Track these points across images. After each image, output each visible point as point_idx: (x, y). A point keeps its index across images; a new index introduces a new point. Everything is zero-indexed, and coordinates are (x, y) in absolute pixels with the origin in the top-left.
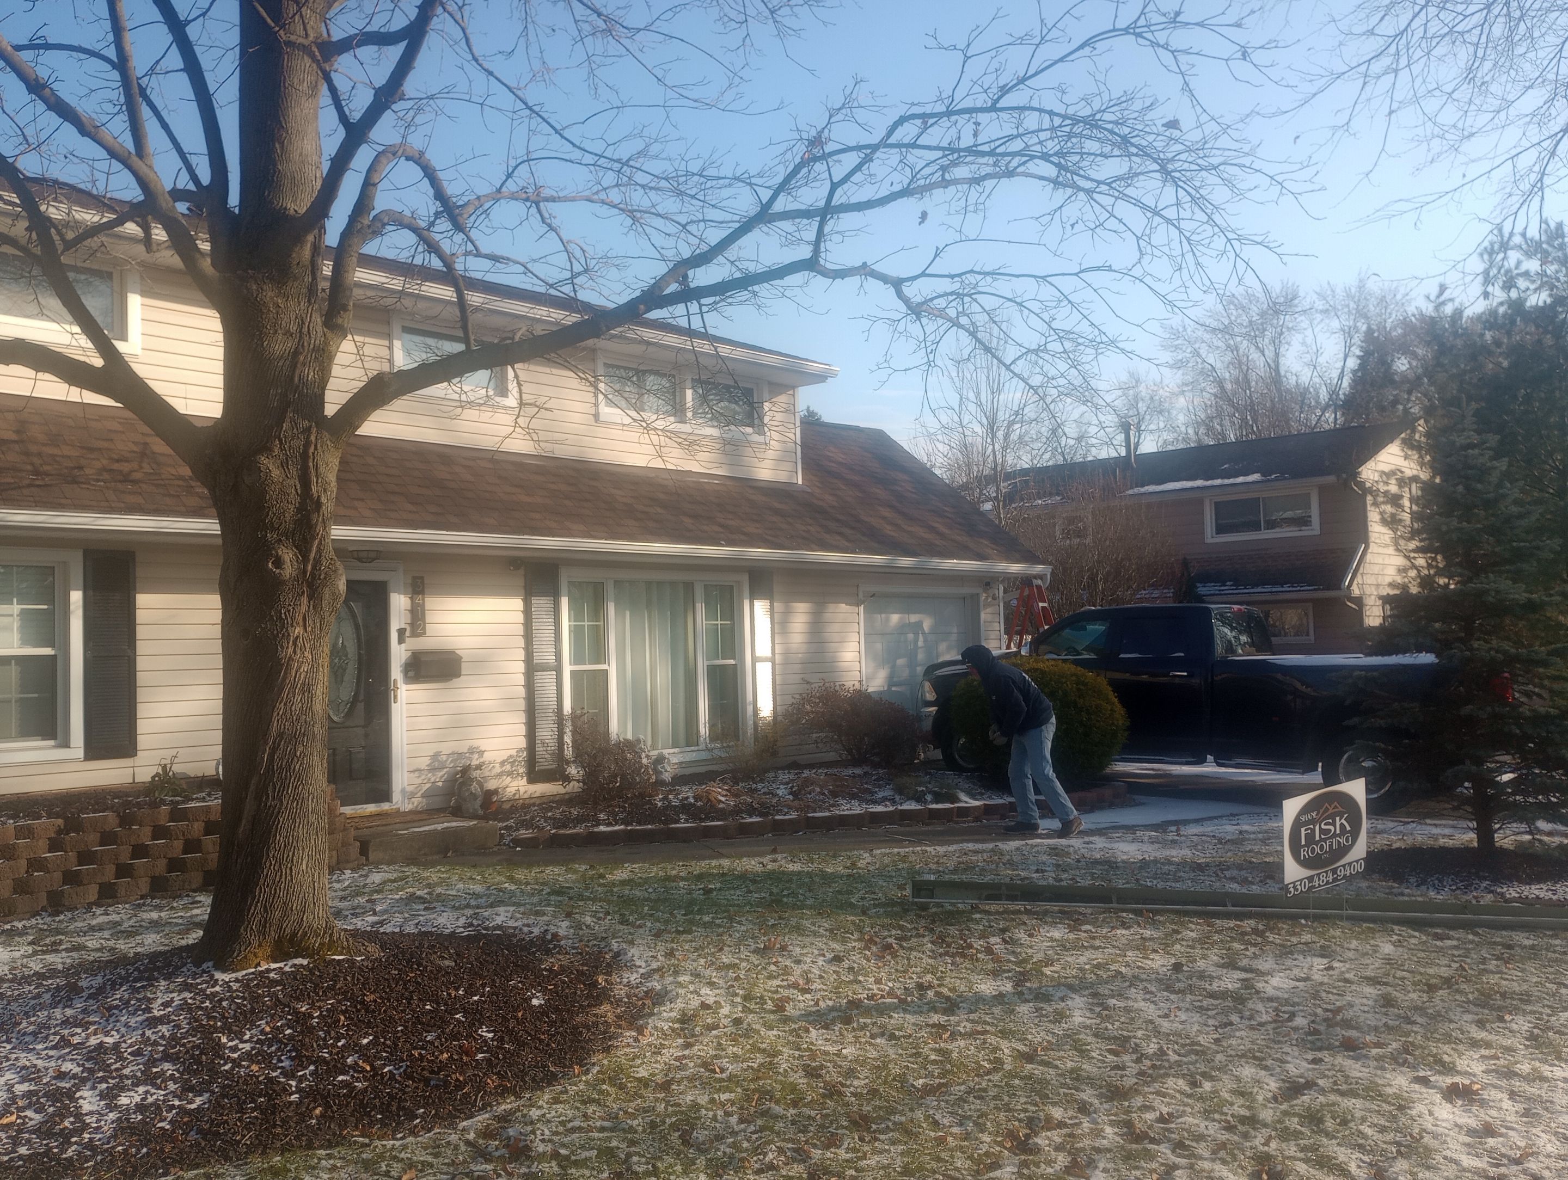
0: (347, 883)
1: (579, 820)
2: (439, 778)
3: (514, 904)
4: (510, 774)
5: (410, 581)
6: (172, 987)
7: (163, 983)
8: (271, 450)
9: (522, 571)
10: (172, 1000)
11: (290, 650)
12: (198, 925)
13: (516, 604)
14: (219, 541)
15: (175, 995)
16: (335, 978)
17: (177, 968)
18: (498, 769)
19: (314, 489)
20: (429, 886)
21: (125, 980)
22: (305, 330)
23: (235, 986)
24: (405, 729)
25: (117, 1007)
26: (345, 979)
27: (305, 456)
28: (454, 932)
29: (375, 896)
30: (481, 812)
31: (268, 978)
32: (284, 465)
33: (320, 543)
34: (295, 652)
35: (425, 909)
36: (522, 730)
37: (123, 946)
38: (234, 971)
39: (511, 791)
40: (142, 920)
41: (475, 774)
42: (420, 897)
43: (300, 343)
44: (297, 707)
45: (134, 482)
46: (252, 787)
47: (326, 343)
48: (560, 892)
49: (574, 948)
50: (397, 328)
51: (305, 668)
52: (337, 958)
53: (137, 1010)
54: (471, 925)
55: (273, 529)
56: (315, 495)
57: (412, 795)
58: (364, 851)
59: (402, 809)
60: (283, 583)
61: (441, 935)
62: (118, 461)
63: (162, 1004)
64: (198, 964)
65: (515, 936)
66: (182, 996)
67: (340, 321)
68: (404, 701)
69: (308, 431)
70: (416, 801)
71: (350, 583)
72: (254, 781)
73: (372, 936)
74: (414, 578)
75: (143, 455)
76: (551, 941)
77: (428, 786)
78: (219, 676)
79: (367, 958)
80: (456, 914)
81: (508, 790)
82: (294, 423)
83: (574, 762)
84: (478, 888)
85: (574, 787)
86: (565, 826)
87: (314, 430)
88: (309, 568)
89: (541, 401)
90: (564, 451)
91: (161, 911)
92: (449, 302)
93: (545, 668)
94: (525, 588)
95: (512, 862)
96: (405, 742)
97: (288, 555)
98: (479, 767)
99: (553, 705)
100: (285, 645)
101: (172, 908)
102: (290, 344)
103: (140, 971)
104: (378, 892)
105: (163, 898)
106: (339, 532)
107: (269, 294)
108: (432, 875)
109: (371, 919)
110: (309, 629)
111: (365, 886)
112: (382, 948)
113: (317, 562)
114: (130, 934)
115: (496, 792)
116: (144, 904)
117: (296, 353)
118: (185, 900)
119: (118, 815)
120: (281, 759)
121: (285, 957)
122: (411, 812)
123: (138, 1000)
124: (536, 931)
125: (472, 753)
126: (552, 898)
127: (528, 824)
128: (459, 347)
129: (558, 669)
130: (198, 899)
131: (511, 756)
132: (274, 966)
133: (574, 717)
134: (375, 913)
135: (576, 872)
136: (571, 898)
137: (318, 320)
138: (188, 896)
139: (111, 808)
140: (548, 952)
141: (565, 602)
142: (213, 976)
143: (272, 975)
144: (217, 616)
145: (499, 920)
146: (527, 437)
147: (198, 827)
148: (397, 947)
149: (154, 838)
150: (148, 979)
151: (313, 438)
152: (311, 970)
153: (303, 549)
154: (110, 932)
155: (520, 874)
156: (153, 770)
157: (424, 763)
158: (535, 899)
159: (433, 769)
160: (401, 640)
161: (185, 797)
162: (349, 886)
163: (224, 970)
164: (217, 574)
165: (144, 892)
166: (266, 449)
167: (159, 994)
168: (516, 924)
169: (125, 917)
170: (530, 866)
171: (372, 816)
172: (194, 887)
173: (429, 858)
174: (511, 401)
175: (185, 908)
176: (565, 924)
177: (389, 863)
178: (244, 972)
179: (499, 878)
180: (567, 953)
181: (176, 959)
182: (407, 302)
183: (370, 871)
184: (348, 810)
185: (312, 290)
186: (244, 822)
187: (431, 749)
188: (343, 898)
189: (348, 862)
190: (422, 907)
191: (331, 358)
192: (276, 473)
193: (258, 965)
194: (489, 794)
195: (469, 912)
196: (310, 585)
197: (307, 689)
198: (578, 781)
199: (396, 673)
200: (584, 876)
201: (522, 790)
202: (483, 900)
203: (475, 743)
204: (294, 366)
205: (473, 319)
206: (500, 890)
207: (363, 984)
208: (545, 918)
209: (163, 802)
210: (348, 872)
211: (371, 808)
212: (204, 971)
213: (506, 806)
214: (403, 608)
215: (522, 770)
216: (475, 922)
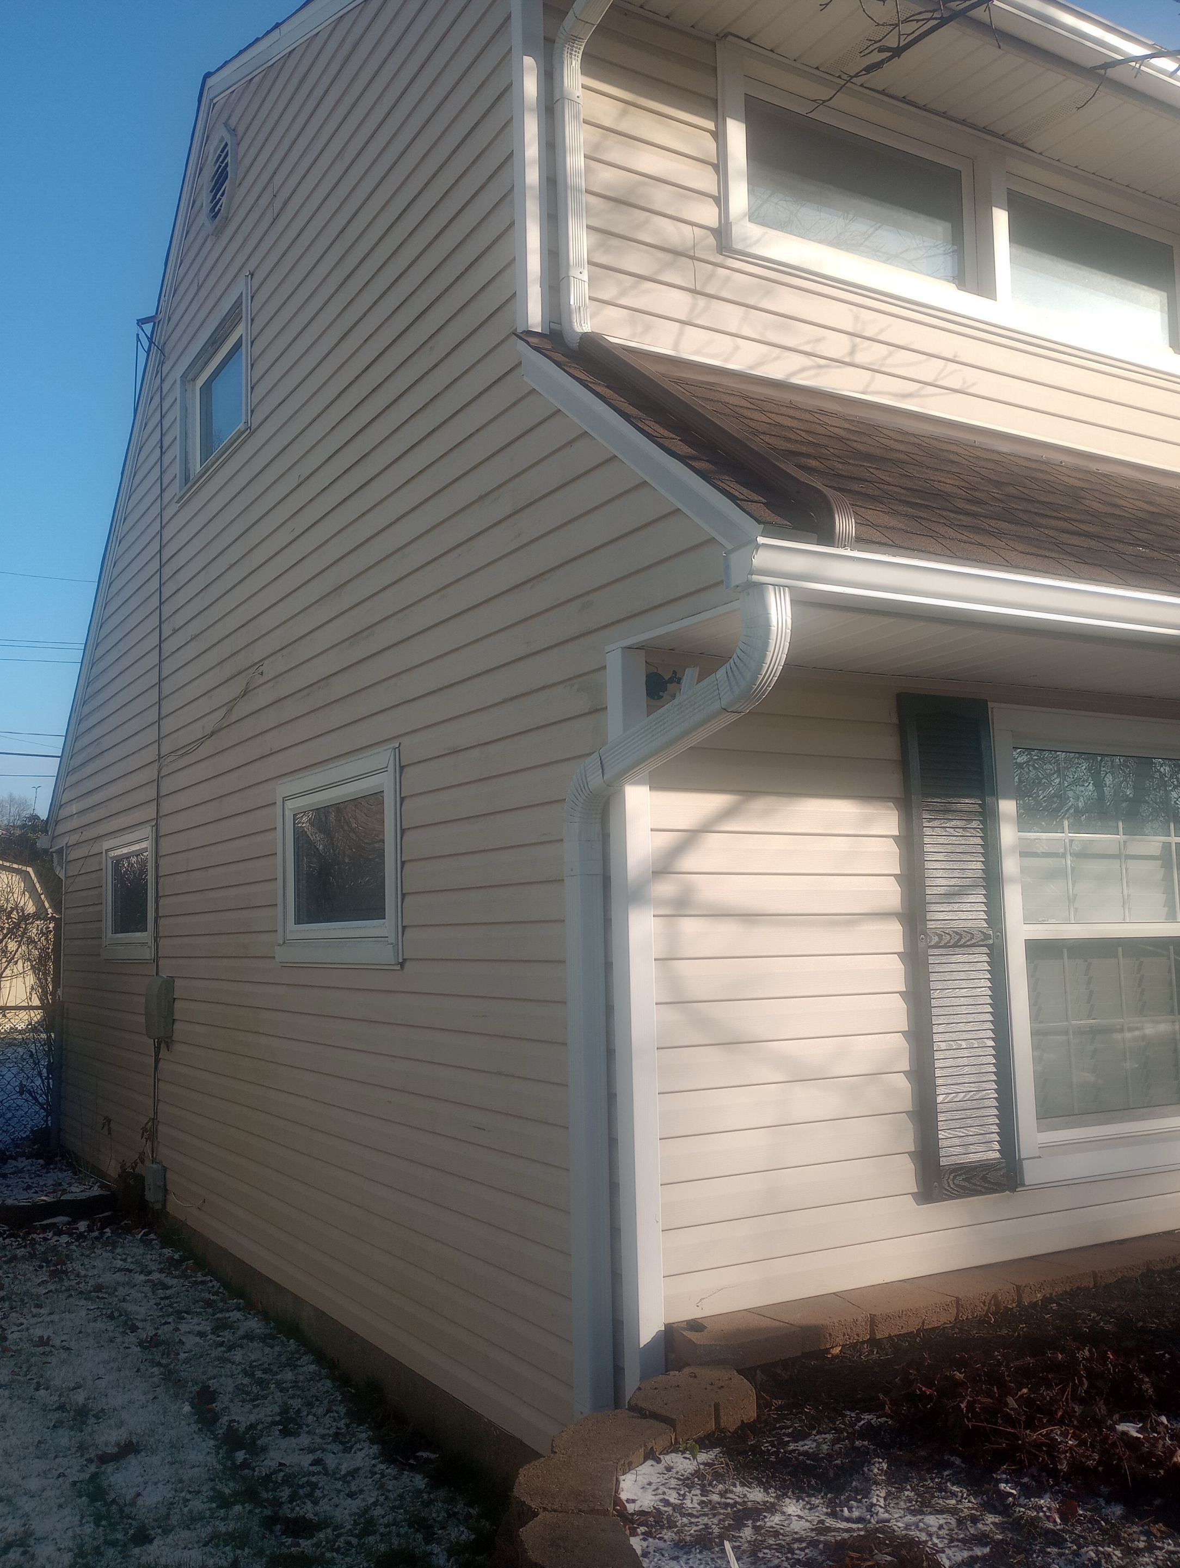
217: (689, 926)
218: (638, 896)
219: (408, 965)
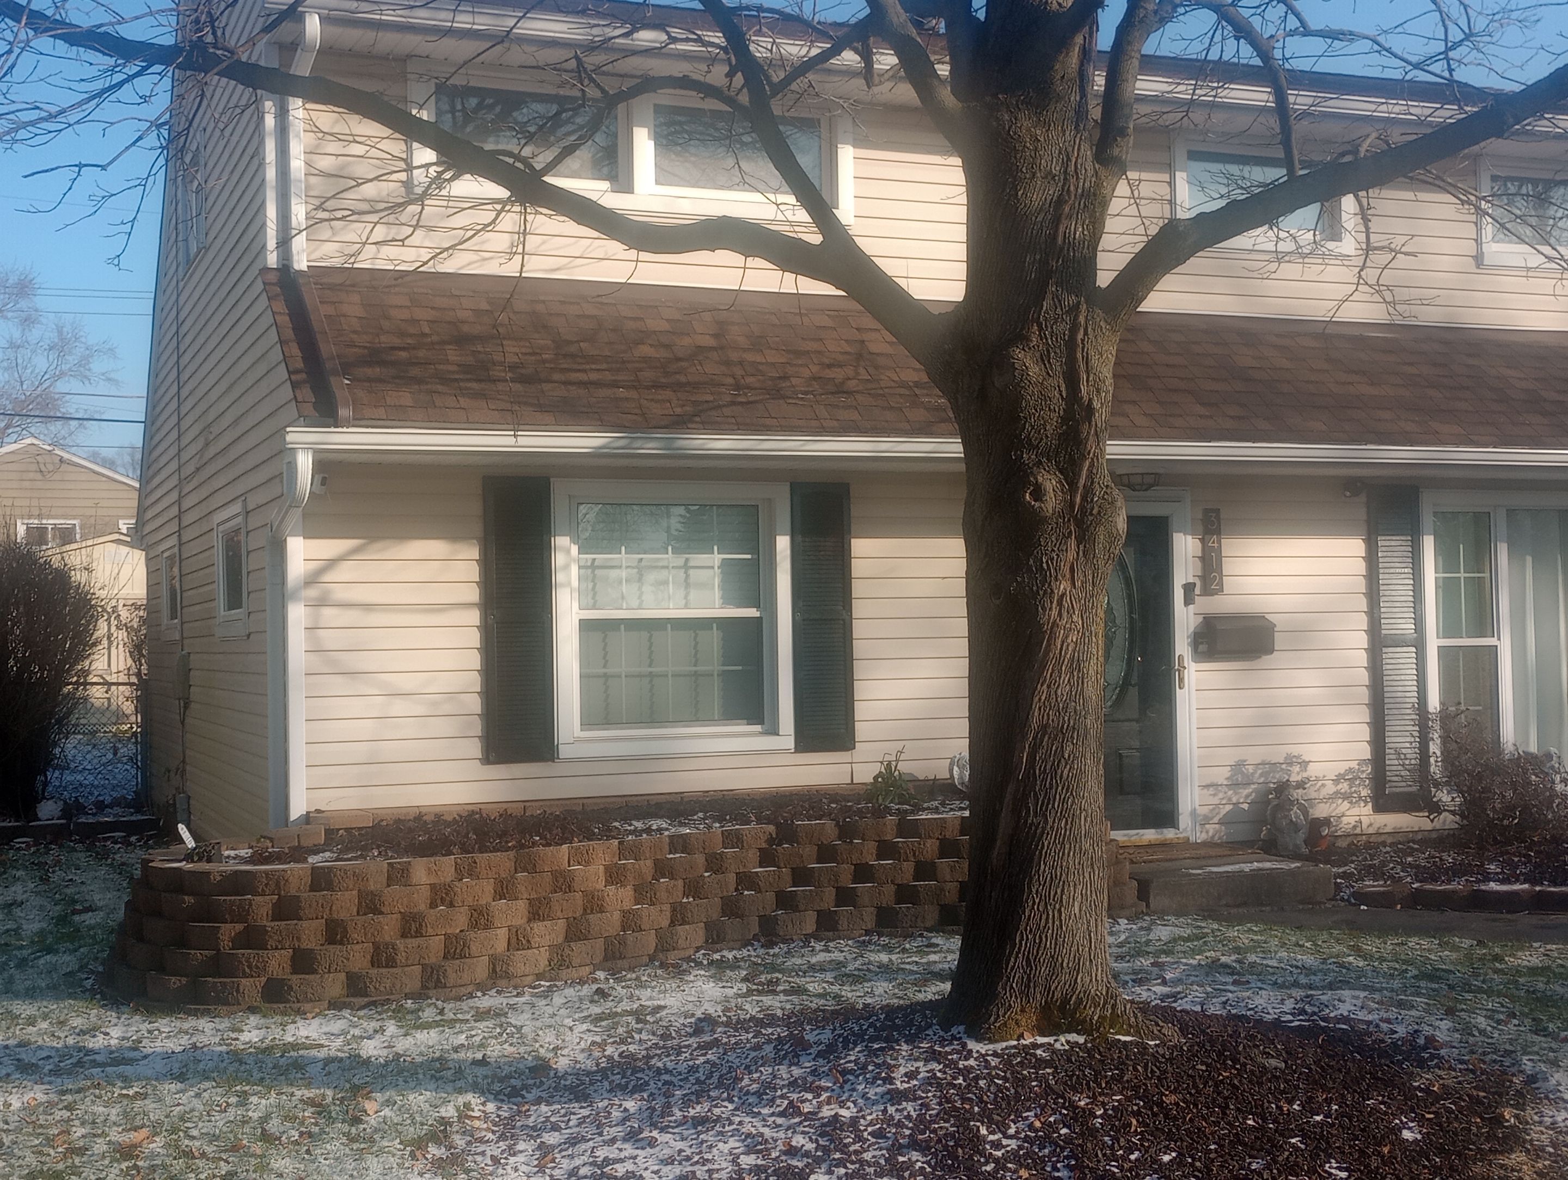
0: (1123, 937)
1: (1456, 871)
2: (1244, 797)
3: (1365, 988)
4: (1346, 797)
5: (1200, 516)
6: (916, 1053)
7: (905, 1047)
8: (1029, 340)
9: (1363, 498)
10: (917, 1071)
11: (1055, 612)
12: (940, 976)
13: (1355, 547)
14: (962, 467)
15: (921, 1064)
16: (1121, 1065)
17: (921, 1030)
18: (1330, 788)
19: (1084, 389)
20: (1237, 950)
21: (860, 1037)
22: (1072, 168)
23: (994, 1062)
24: (1194, 726)
25: (851, 1072)
26: (1135, 1069)
27: (1071, 345)
28: (1277, 1019)
29: (1163, 959)
30: (1305, 850)
31: (1035, 1055)
32: (1044, 359)
33: (1092, 465)
34: (1060, 615)
35: (1235, 983)
36: (1365, 733)
37: (850, 993)
38: (991, 1041)
39: (1348, 821)
40: (870, 963)
41: (1297, 794)
42: (1226, 966)
43: (1065, 191)
44: (1064, 690)
45: (849, 393)
46: (1008, 798)
47: (1099, 185)
48: (1433, 976)
49: (1462, 1062)
50: (1180, 154)
51: (1073, 637)
52: (1123, 1038)
53: (875, 1078)
54: (1303, 1012)
55: (1032, 447)
56: (1086, 399)
57: (1206, 820)
58: (1143, 892)
59: (1192, 839)
60: (1044, 520)
61: (1260, 1022)
62: (829, 366)
63: (906, 1075)
64: (946, 1027)
65: (1370, 1034)
66: (929, 1067)
67: (1116, 151)
68: (1193, 688)
69: (1075, 309)
70: (1211, 828)
71: (1131, 519)
72: (1011, 789)
73: (1166, 1013)
74: (1206, 511)
75: (859, 357)
76: (1425, 1048)
77: (1229, 807)
78: (962, 647)
79: (1163, 1044)
80: (1279, 995)
81: (1345, 820)
82: (1057, 298)
83: (1447, 784)
84: (1309, 960)
85: (1447, 821)
86: (1434, 880)
87: (1084, 307)
88: (1078, 500)
89: (1398, 242)
90: (1430, 316)
91: (891, 952)
92: (1262, 109)
93: (1398, 642)
94: (1368, 522)
95: (1355, 927)
96: (1195, 745)
97: (1050, 482)
98: (1301, 785)
99: (1412, 697)
100: (1048, 605)
101: (904, 950)
102: (1052, 191)
103: (876, 1028)
104: (1168, 953)
105: (891, 936)
106: (1116, 449)
107: (1025, 122)
108: (1241, 935)
109: (1160, 990)
110: (1078, 584)
111: (1148, 942)
112: (1183, 1031)
113: (1088, 490)
114: (856, 979)
115: (1326, 822)
116: (870, 942)
117: (1060, 202)
118: (919, 942)
119: (837, 824)
120: (1045, 761)
121: (1054, 1029)
122: (1205, 844)
123: (877, 1066)
124: (1401, 1031)
125: (1291, 764)
126: (1423, 984)
127: (1376, 872)
128: (1276, 174)
129: (1419, 645)
130: (934, 941)
131: (1350, 770)
132: (1041, 1040)
133: (1445, 717)
134: (1164, 983)
135: (1456, 948)
136: (1451, 987)
137: (1088, 152)
138: (921, 935)
139: (829, 815)
140: (1422, 1063)
141: (1428, 544)
142: (964, 1045)
143: (1039, 1052)
144: (960, 567)
145: (1344, 1009)
146: (1377, 298)
147: (931, 847)
148: (1203, 1032)
149: (879, 857)
150: (887, 1040)
151: (1082, 319)
152: (1088, 1051)
153: (1069, 473)
154: (834, 974)
155: (1370, 945)
156: (876, 769)
157: (1221, 775)
158: (1396, 984)
159: (1234, 785)
160: (1188, 601)
161: (914, 805)
162: (1127, 941)
163: (979, 1040)
164: (959, 511)
165: (869, 927)
166: (1021, 338)
167: (901, 1061)
168: (1370, 1017)
169: (849, 957)
170: (1383, 931)
171: (1150, 845)
172: (928, 924)
173: (1234, 911)
174: (1348, 245)
175: (920, 952)
176: (1445, 1025)
177: (1178, 914)
178: (1004, 1044)
179: (1337, 948)
180: (1451, 1068)
181: (918, 1017)
182: (1198, 116)
183: (1153, 923)
184: (1119, 836)
185: (1081, 113)
186: (998, 843)
187: (1231, 757)
188: (1120, 958)
189: (1122, 907)
190: (1229, 979)
191: (1105, 204)
192: (1034, 370)
193: (1021, 1036)
194: (1317, 825)
195: (1298, 993)
196: (1079, 523)
197: (1076, 665)
198: (1453, 813)
199: (1182, 646)
200: (1469, 956)
201: (1365, 821)
202: (1317, 979)
203: (1295, 750)
204: (1057, 221)
205: (1299, 129)
206: (1342, 965)
207: (1159, 1078)
208: (1413, 1013)
209: (888, 810)
210: (1123, 921)
211: (1149, 835)
212: (954, 1038)
213: (1342, 844)
214: (1190, 553)
215: (1365, 792)
216: (1308, 1009)
217: (327, 612)
218: (295, 596)
219: (251, 637)
